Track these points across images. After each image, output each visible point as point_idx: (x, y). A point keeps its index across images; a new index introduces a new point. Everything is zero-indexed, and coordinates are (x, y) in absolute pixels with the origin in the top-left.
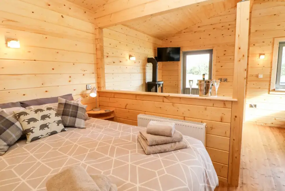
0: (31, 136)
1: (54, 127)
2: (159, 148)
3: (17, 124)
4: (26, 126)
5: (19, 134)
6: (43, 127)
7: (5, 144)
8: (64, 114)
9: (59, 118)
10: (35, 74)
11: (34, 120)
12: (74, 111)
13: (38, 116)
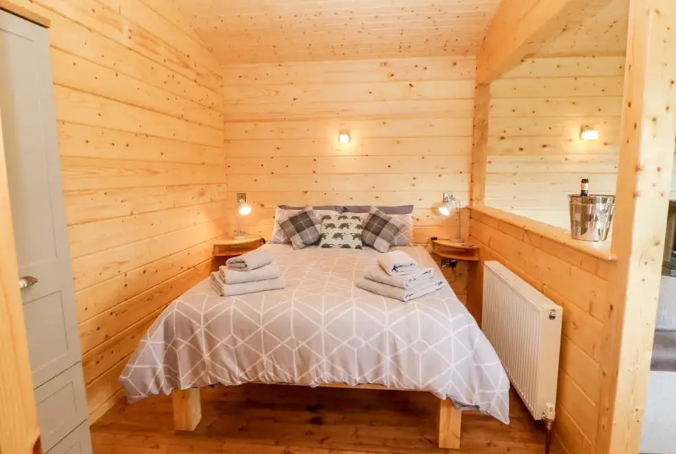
0: (323, 242)
1: (348, 239)
2: (374, 285)
3: (318, 226)
4: (324, 231)
5: (316, 236)
6: (337, 236)
7: (301, 241)
8: (366, 227)
9: (360, 231)
10: (366, 174)
11: (332, 226)
12: (379, 226)
13: (338, 223)
